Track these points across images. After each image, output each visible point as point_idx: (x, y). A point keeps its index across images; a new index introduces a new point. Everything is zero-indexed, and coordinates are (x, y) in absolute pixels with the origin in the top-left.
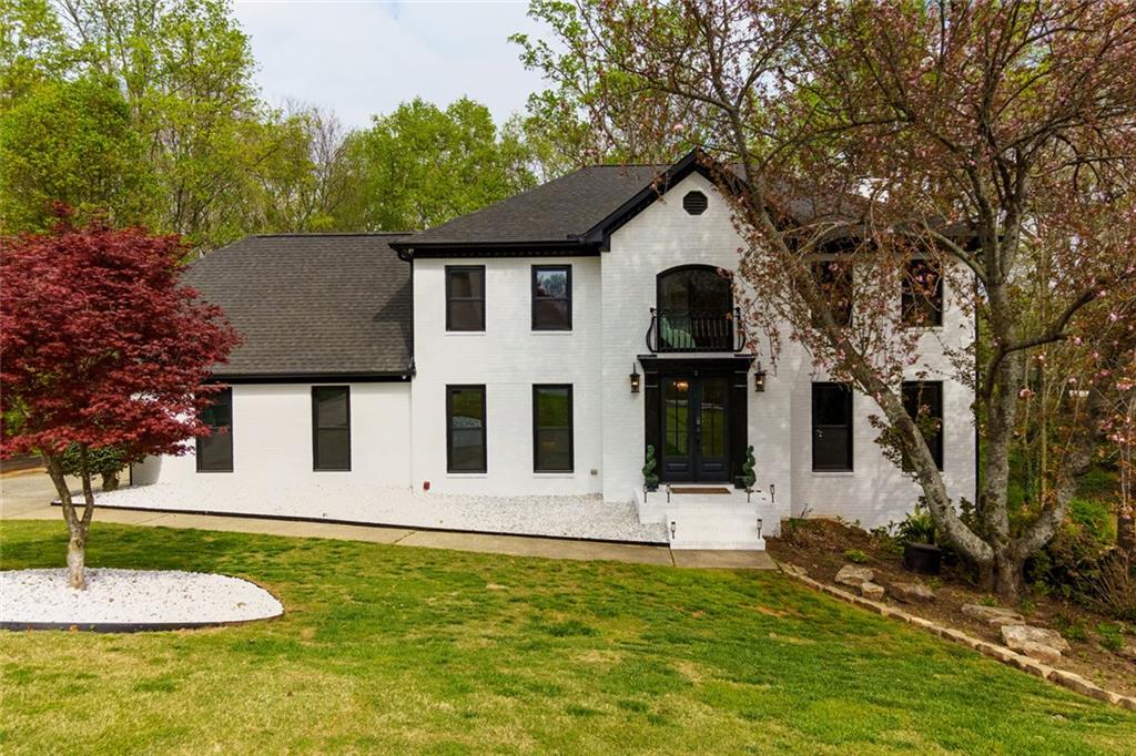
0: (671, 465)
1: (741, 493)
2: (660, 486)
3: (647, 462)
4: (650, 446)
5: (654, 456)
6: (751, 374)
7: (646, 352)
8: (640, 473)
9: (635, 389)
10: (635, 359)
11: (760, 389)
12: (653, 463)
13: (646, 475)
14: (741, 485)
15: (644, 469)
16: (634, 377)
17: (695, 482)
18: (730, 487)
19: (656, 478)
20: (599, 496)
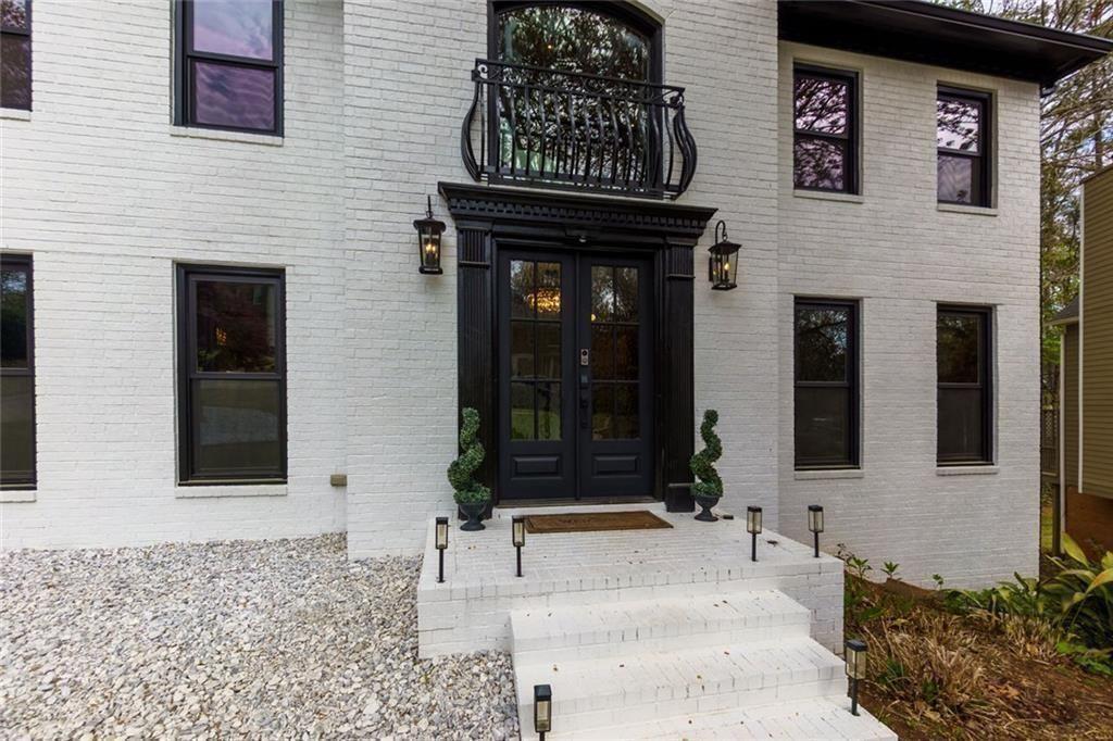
0: (518, 460)
1: (684, 522)
2: (495, 511)
3: (461, 451)
4: (466, 411)
5: (479, 435)
6: (701, 252)
7: (462, 178)
8: (445, 481)
9: (431, 266)
10: (434, 190)
11: (723, 283)
12: (476, 454)
13: (458, 486)
14: (681, 502)
15: (454, 470)
16: (428, 228)
17: (577, 498)
18: (658, 509)
19: (484, 493)
20: (340, 541)
